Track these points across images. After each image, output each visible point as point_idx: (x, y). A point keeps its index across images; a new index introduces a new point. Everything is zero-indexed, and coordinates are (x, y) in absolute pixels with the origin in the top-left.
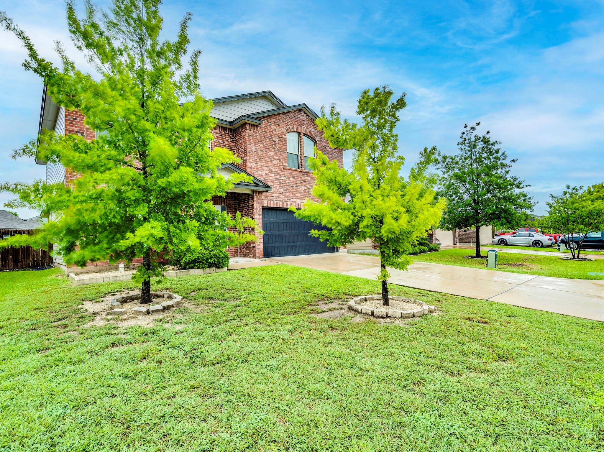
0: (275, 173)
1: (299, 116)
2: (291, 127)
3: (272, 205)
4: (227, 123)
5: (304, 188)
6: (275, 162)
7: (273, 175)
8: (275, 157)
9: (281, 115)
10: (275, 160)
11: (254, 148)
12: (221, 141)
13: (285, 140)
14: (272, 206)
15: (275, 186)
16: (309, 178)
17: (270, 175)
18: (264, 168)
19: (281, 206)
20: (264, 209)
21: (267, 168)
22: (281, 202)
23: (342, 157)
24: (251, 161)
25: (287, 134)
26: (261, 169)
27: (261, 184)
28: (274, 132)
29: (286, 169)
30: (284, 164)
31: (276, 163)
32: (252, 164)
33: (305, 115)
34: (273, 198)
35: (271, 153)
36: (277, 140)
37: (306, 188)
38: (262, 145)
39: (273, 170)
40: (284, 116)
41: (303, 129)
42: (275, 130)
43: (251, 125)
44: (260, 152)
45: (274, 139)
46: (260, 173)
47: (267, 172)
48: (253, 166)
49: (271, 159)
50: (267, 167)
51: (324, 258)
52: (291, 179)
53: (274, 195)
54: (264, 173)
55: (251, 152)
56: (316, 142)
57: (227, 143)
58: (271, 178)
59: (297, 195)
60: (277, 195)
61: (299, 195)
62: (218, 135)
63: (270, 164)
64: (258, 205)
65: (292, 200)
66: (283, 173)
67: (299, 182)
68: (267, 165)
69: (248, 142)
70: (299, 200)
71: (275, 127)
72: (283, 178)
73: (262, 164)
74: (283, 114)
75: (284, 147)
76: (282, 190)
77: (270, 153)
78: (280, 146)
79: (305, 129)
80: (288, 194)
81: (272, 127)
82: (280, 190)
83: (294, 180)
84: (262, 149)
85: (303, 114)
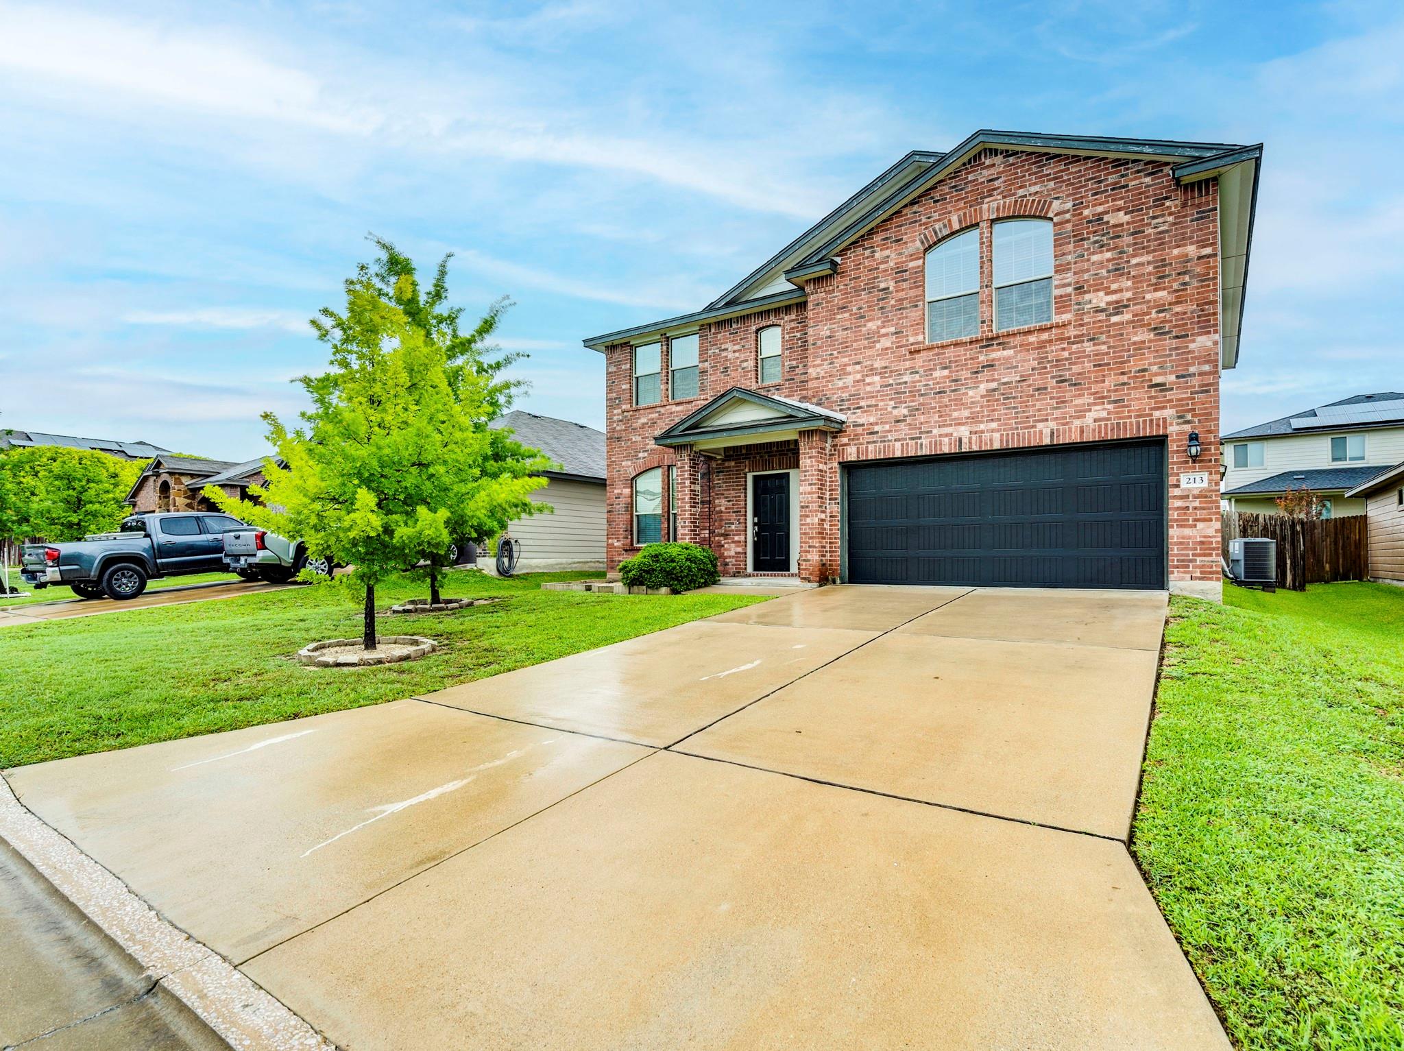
0: (882, 372)
1: (971, 177)
2: (938, 226)
3: (872, 454)
5: (983, 387)
6: (886, 343)
7: (877, 378)
8: (883, 331)
9: (905, 211)
10: (883, 340)
11: (825, 331)
13: (922, 271)
14: (871, 457)
15: (881, 404)
16: (1010, 352)
17: (868, 380)
18: (849, 369)
19: (898, 454)
21: (858, 367)
22: (898, 445)
24: (818, 362)
25: (926, 255)
26: (843, 373)
28: (882, 268)
29: (919, 351)
30: (912, 340)
31: (889, 344)
32: (818, 370)
33: (999, 159)
34: (874, 438)
35: (872, 326)
36: (891, 284)
37: (994, 385)
38: (847, 315)
39: (877, 364)
40: (916, 208)
41: (990, 208)
42: (887, 260)
43: (818, 280)
44: (840, 335)
45: (883, 285)
46: (840, 384)
47: (858, 377)
48: (822, 374)
49: (873, 338)
50: (858, 363)
52: (937, 374)
53: (877, 428)
54: (849, 380)
55: (819, 343)
56: (1052, 220)
58: (868, 388)
59: (955, 414)
60: (887, 427)
61: (966, 413)
63: (868, 352)
65: (935, 431)
66: (908, 364)
67: (965, 374)
68: (859, 358)
69: (811, 323)
70: (962, 428)
71: (887, 254)
72: (906, 378)
73: (846, 360)
74: (913, 202)
75: (914, 293)
76: (905, 411)
77: (869, 325)
78: (903, 294)
79: (995, 205)
80: (922, 418)
81: (878, 256)
82: (895, 412)
83: (946, 372)
84: (848, 324)
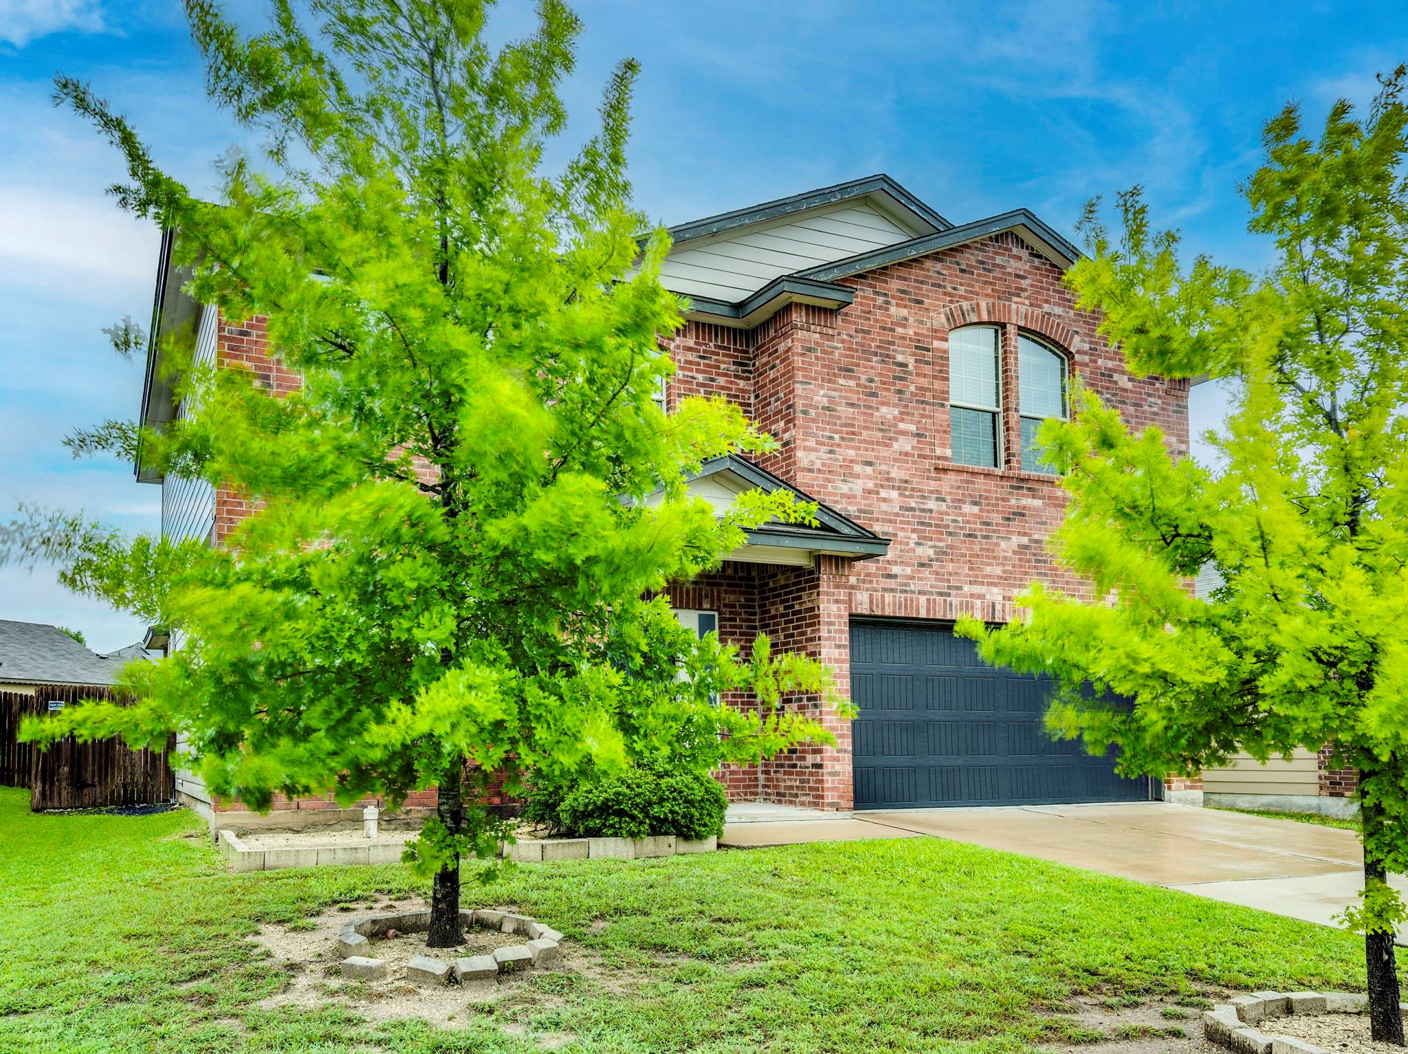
0: (902, 486)
1: (999, 260)
2: (966, 305)
3: (890, 606)
4: (725, 310)
5: (1016, 540)
6: (904, 444)
7: (894, 494)
8: (902, 426)
9: (928, 264)
10: (902, 439)
11: (820, 397)
12: (700, 378)
13: (944, 357)
14: (888, 612)
15: (901, 534)
16: (1038, 503)
17: (883, 493)
18: (858, 468)
19: (923, 614)
20: (858, 623)
21: (869, 470)
22: (923, 599)
23: (1182, 410)
24: (811, 443)
25: (952, 336)
26: (848, 475)
27: (846, 530)
28: (899, 330)
29: (945, 470)
30: (939, 452)
31: (908, 448)
32: (812, 456)
33: (1024, 254)
34: (892, 583)
35: (888, 412)
36: (911, 361)
37: (1025, 540)
38: (852, 383)
39: (895, 474)
40: (939, 266)
41: (1018, 311)
42: (903, 323)
43: (812, 310)
44: (843, 411)
45: (900, 358)
46: (845, 488)
47: (870, 485)
48: (818, 465)
49: (889, 433)
50: (870, 464)
51: (1096, 822)
52: (967, 508)
53: (895, 570)
54: (858, 486)
55: (813, 413)
56: (1070, 355)
57: (722, 381)
58: (884, 506)
59: (988, 569)
60: (908, 571)
61: (998, 571)
62: (691, 357)
63: (884, 452)
64: (834, 607)
65: (966, 588)
66: (933, 485)
67: (996, 518)
68: (870, 456)
69: (799, 376)
70: (995, 590)
71: (904, 312)
72: (932, 504)
73: (852, 453)
74: (937, 257)
75: (938, 385)
76: (931, 552)
77: (884, 410)
78: (924, 382)
79: (1023, 309)
80: (950, 567)
81: (893, 310)
82: (919, 550)
83: (976, 509)
84: (854, 398)
85: (1015, 251)
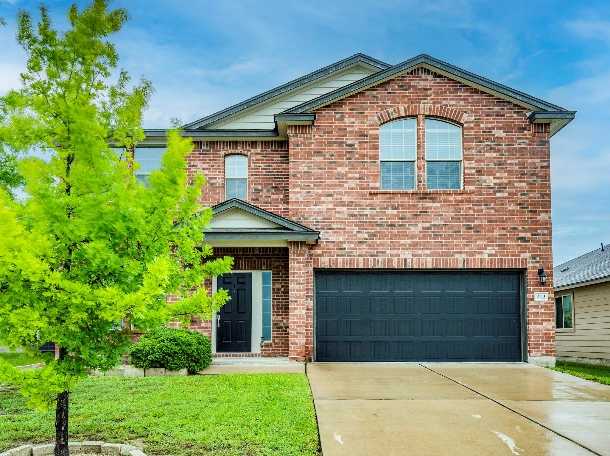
0: (349, 205)
1: (413, 83)
2: (390, 110)
3: (341, 263)
5: (420, 226)
6: (352, 184)
7: (345, 209)
8: (350, 175)
9: (367, 93)
10: (350, 182)
11: (303, 167)
13: (376, 138)
14: (340, 266)
15: (348, 228)
17: (338, 209)
18: (323, 199)
19: (361, 266)
20: (320, 273)
21: (330, 199)
22: (361, 259)
23: (544, 143)
24: (298, 189)
25: (381, 128)
26: (318, 201)
27: (297, 229)
28: (349, 129)
29: (376, 194)
30: (372, 186)
31: (354, 186)
32: (298, 195)
33: (430, 77)
34: (343, 252)
35: (341, 170)
36: (356, 143)
37: (427, 225)
38: (321, 158)
39: (345, 199)
40: (374, 93)
41: (425, 107)
42: (352, 124)
43: (298, 127)
44: (316, 172)
45: (349, 142)
46: (316, 209)
47: (330, 206)
48: (301, 199)
49: (342, 179)
50: (331, 196)
52: (389, 212)
53: (344, 246)
54: (323, 207)
55: (299, 175)
56: (462, 125)
58: (338, 215)
59: (402, 242)
60: (353, 245)
61: (409, 242)
63: (338, 189)
65: (388, 252)
66: (368, 202)
67: (409, 215)
68: (331, 192)
69: (292, 159)
70: (407, 252)
71: (353, 119)
72: (367, 212)
73: (320, 192)
74: (373, 89)
75: (371, 152)
76: (366, 236)
77: (339, 169)
78: (364, 152)
79: (428, 106)
80: (378, 242)
81: (346, 120)
82: (359, 235)
83: (395, 212)
84: (322, 165)
85: (424, 77)
